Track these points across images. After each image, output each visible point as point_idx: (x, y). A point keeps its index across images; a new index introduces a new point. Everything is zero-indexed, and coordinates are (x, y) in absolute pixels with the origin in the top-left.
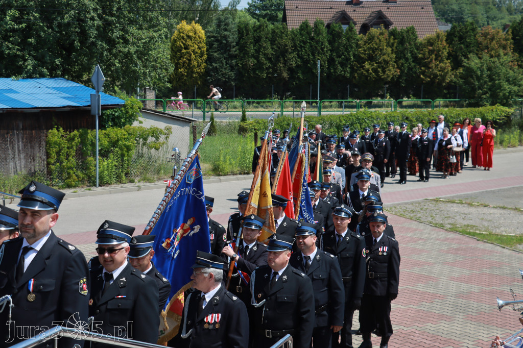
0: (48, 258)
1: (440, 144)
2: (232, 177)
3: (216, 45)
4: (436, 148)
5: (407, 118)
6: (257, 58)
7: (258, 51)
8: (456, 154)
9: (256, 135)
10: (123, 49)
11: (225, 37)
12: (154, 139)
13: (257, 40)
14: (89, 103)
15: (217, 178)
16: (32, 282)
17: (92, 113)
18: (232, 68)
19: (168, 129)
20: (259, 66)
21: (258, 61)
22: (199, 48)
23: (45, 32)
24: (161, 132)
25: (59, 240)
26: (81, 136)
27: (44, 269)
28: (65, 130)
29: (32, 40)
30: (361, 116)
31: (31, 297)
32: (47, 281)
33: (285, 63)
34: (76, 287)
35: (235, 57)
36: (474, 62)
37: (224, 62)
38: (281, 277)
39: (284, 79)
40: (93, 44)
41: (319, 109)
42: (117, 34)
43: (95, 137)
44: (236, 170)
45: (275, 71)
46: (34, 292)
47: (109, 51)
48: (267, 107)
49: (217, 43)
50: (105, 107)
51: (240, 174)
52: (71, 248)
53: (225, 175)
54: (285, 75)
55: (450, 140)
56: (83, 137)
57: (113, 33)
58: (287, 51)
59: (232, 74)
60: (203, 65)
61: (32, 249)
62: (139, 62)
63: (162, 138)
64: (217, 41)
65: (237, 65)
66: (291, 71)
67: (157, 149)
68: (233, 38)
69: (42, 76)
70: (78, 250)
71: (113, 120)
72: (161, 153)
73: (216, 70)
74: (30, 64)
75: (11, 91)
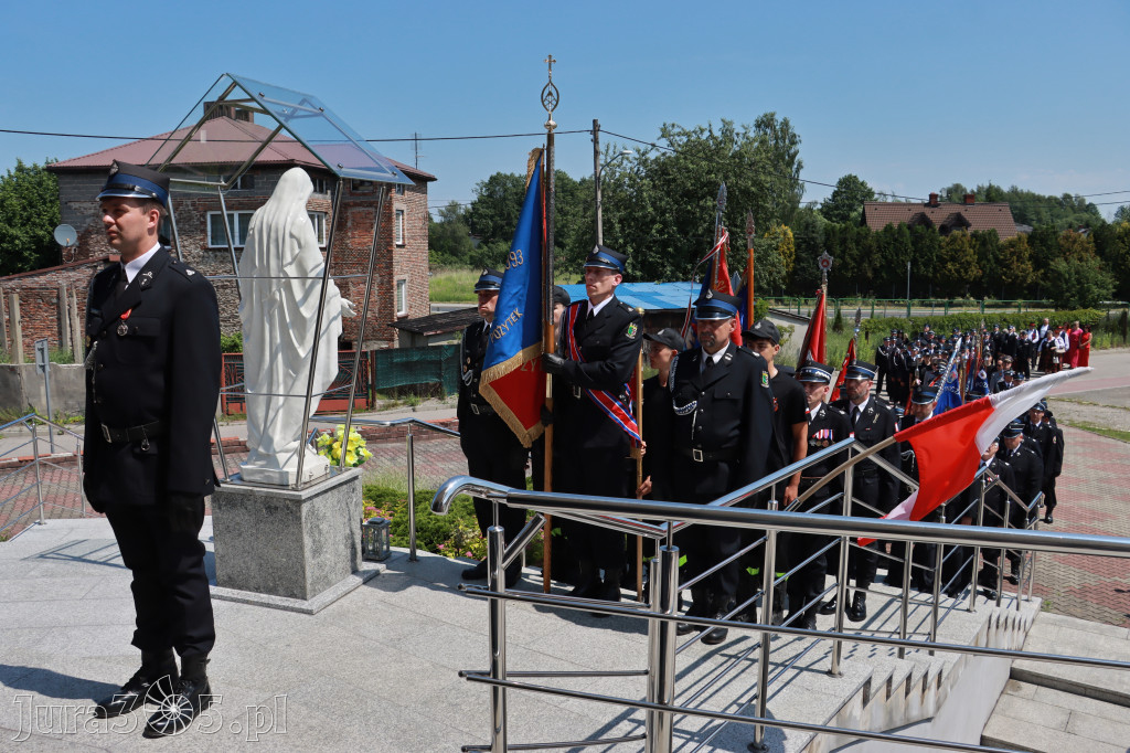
1: (1044, 346)
3: (803, 246)
4: (1040, 350)
5: (1005, 320)
6: (842, 258)
7: (843, 252)
8: (1059, 355)
11: (813, 239)
13: (843, 242)
19: (792, 327)
20: (844, 266)
21: (844, 261)
22: (788, 249)
23: (682, 241)
24: (785, 330)
29: (670, 249)
30: (963, 317)
33: (870, 262)
36: (1060, 265)
37: (811, 262)
38: (1015, 454)
39: (868, 278)
41: (909, 307)
45: (860, 270)
48: (851, 305)
54: (870, 274)
55: (1053, 342)
57: (737, 241)
58: (871, 252)
60: (791, 265)
64: (805, 242)
66: (875, 270)
68: (819, 239)
69: (677, 280)
73: (803, 269)
74: (668, 270)
75: (656, 294)
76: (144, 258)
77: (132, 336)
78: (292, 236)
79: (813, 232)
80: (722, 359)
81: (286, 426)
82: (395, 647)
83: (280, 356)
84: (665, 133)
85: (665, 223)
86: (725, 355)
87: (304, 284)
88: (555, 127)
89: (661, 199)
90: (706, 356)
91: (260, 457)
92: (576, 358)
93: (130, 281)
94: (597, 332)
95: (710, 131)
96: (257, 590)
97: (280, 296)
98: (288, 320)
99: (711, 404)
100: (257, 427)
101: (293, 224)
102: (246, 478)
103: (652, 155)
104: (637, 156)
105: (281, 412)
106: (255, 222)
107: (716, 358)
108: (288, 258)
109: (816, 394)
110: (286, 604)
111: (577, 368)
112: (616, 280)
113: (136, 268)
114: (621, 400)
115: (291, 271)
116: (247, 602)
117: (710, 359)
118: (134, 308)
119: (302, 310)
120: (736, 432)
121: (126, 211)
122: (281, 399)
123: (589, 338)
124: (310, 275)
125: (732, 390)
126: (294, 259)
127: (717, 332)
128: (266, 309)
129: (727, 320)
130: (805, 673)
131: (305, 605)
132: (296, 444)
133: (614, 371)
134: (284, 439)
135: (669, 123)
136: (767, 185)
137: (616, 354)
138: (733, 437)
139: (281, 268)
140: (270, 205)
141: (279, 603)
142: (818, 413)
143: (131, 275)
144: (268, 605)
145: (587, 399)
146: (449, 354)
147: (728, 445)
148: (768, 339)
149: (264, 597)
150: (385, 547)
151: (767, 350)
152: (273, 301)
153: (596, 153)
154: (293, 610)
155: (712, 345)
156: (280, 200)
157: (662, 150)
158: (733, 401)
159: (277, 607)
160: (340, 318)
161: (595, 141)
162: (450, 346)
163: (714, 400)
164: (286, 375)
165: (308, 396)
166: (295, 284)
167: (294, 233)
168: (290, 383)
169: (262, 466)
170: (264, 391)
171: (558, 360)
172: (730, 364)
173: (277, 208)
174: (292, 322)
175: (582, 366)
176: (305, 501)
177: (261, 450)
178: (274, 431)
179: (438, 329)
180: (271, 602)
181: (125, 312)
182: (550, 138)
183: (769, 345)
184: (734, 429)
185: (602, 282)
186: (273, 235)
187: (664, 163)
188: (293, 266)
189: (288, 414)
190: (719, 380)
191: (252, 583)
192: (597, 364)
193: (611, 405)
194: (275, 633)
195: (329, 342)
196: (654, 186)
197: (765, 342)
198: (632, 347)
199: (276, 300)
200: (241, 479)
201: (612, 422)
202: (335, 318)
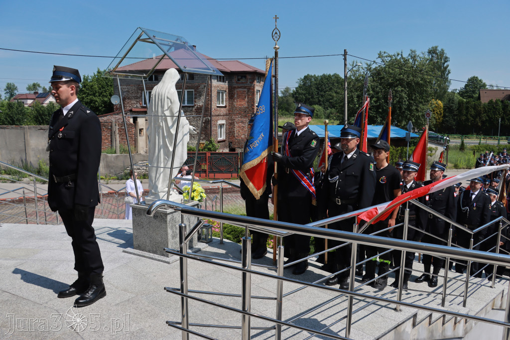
2: (463, 170)
6: (467, 116)
7: (467, 113)
10: (416, 114)
11: (452, 106)
12: (430, 152)
13: (467, 108)
14: (405, 136)
15: (456, 170)
16: (475, 204)
17: (406, 140)
18: (454, 120)
19: (437, 148)
20: (467, 120)
22: (440, 111)
24: (433, 149)
26: (401, 150)
28: (395, 147)
29: (380, 110)
32: (480, 204)
33: (480, 117)
35: (456, 115)
37: (451, 117)
39: (479, 126)
40: (404, 112)
41: (499, 140)
42: (414, 108)
43: (407, 150)
44: (465, 167)
45: (475, 122)
46: (476, 207)
47: (410, 115)
48: (470, 138)
49: (448, 109)
50: (412, 138)
51: (467, 169)
53: (460, 169)
54: (480, 124)
56: (402, 150)
57: (412, 107)
58: (481, 113)
59: (454, 123)
60: (441, 119)
62: (423, 120)
63: (433, 152)
64: (448, 108)
66: (483, 122)
67: (431, 156)
68: (455, 107)
71: (414, 143)
72: (432, 158)
73: (447, 121)
74: (379, 120)
75: (373, 130)
76: (70, 106)
77: (63, 138)
78: (168, 98)
79: (453, 103)
80: (352, 157)
81: (164, 181)
82: (199, 280)
83: (162, 150)
84: (380, 56)
85: (378, 98)
86: (353, 155)
87: (172, 119)
88: (278, 48)
89: (377, 87)
90: (345, 155)
91: (153, 194)
92: (288, 155)
93: (65, 115)
94: (298, 143)
95: (401, 55)
96: (149, 251)
97: (163, 124)
98: (165, 134)
99: (345, 178)
100: (152, 181)
101: (168, 93)
102: (147, 203)
103: (373, 66)
104: (366, 67)
105: (162, 175)
106: (153, 92)
107: (349, 156)
108: (166, 108)
109: (410, 177)
110: (159, 258)
111: (287, 160)
112: (309, 119)
113: (67, 109)
114: (307, 176)
115: (167, 113)
116: (144, 256)
117: (346, 157)
118: (65, 126)
119: (171, 130)
120: (357, 191)
121: (61, 87)
122: (162, 169)
123: (294, 146)
124: (175, 115)
125: (354, 171)
126: (169, 108)
127: (349, 144)
128: (157, 130)
129: (354, 138)
130: (383, 308)
131: (167, 259)
132: (167, 189)
133: (303, 161)
134: (163, 186)
135: (383, 51)
136: (428, 80)
137: (305, 154)
138: (355, 193)
139: (163, 112)
140: (160, 84)
141: (157, 258)
142: (411, 185)
143: (65, 112)
144: (152, 259)
145: (292, 174)
147: (352, 197)
148: (383, 149)
149: (151, 255)
150: (210, 237)
151: (382, 154)
152: (159, 126)
153: (345, 65)
154: (162, 261)
155: (347, 150)
156: (164, 82)
157: (379, 63)
158: (355, 177)
159: (156, 260)
160: (189, 134)
161: (345, 59)
163: (346, 176)
164: (165, 159)
165: (172, 168)
166: (169, 119)
167: (169, 97)
168: (166, 162)
169: (153, 198)
170: (155, 165)
171: (279, 155)
172: (355, 159)
173: (162, 86)
174: (168, 136)
175: (289, 159)
176: (169, 214)
177: (153, 191)
178: (158, 183)
180: (154, 257)
181: (61, 128)
182: (276, 53)
183: (384, 152)
184: (355, 190)
185: (301, 120)
186: (160, 97)
187: (379, 70)
188: (168, 111)
189: (165, 176)
190: (349, 166)
191: (147, 249)
192: (297, 158)
193: (302, 178)
194: (151, 270)
195: (183, 145)
196: (374, 80)
197: (381, 150)
198: (314, 150)
199: (160, 126)
200: (145, 203)
201: (302, 185)
202: (186, 134)
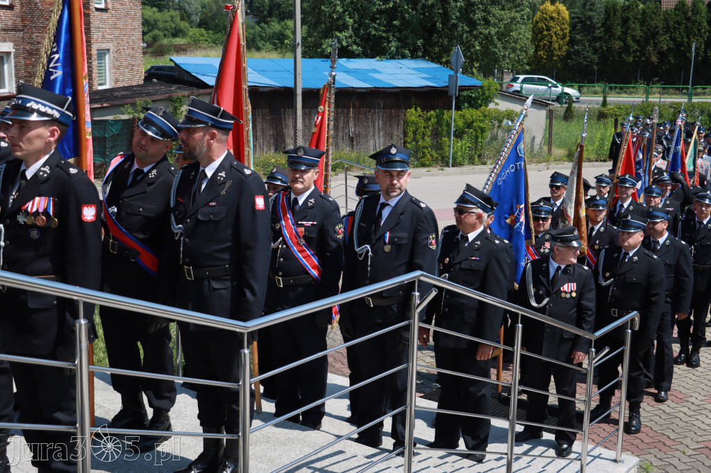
0: (402, 214)
2: (587, 164)
3: (579, 27)
6: (623, 40)
7: (625, 33)
9: (616, 121)
10: (483, 31)
11: (590, 18)
13: (625, 21)
14: (447, 84)
16: (388, 235)
17: (450, 94)
18: (595, 51)
20: (626, 49)
21: (625, 44)
22: (562, 30)
23: (410, 14)
25: (412, 197)
26: (437, 116)
27: (398, 224)
28: (423, 110)
29: (396, 23)
31: (387, 248)
32: (400, 235)
33: (655, 44)
34: (425, 242)
35: (599, 39)
37: (587, 44)
38: (631, 258)
39: (653, 63)
40: (455, 25)
41: (690, 96)
42: (479, 15)
43: (451, 118)
44: (592, 156)
45: (643, 54)
46: (389, 243)
47: (470, 32)
48: (631, 93)
50: (462, 88)
52: (423, 205)
54: (654, 59)
56: (439, 117)
57: (475, 14)
58: (657, 33)
59: (595, 57)
60: (564, 48)
61: (388, 205)
62: (499, 44)
64: (581, 22)
65: (601, 47)
66: (662, 55)
68: (598, 18)
69: (404, 57)
70: (429, 208)
71: (469, 103)
73: (577, 53)
74: (393, 45)
75: (375, 71)
79: (592, 10)
146: (115, 130)
162: (116, 121)
179: (105, 102)
